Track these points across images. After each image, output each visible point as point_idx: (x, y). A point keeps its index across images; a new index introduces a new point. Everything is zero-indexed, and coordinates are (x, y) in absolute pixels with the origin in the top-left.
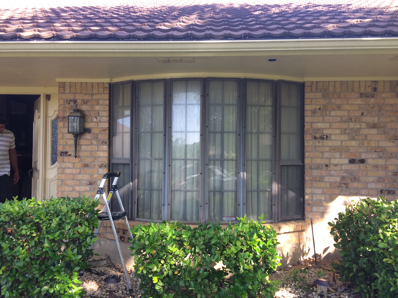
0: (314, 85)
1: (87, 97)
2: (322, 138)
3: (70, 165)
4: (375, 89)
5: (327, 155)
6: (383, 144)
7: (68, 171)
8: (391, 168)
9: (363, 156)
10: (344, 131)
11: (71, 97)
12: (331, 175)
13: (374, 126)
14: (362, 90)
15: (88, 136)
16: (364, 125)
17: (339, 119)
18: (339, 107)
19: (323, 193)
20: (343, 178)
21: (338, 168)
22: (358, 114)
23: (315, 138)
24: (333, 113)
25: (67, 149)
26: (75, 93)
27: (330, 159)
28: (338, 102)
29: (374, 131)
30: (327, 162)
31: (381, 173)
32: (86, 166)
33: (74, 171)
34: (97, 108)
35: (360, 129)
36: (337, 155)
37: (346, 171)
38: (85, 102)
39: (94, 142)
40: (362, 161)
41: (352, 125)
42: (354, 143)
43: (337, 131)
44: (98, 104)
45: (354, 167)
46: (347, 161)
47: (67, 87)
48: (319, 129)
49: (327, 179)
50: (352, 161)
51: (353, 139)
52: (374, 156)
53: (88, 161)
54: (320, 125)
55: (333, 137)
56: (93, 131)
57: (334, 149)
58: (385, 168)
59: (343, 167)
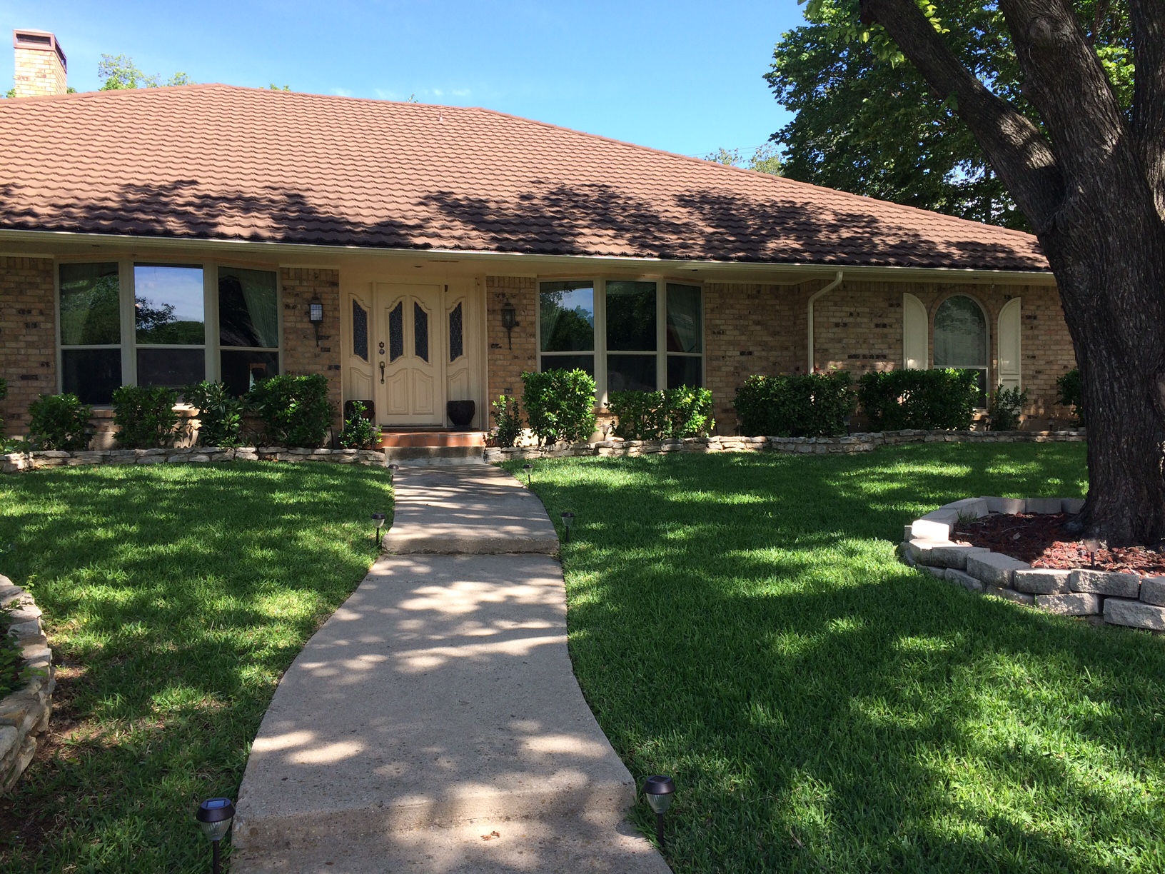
0: (712, 286)
1: (515, 291)
2: (719, 333)
3: (502, 357)
4: (759, 292)
5: (723, 348)
6: (765, 339)
7: (499, 363)
8: (771, 359)
9: (751, 349)
10: (736, 327)
11: (500, 291)
12: (727, 366)
13: (758, 323)
14: (749, 292)
15: (517, 329)
16: (751, 322)
17: (732, 316)
18: (732, 307)
19: (721, 381)
20: (736, 368)
21: (732, 360)
22: (746, 312)
23: (714, 333)
24: (727, 312)
25: (498, 341)
26: (503, 287)
27: (725, 351)
28: (732, 302)
29: (758, 328)
30: (723, 354)
31: (764, 363)
32: (516, 357)
33: (505, 363)
34: (525, 302)
35: (748, 325)
36: (731, 348)
37: (738, 362)
38: (514, 296)
39: (523, 335)
40: (750, 353)
41: (742, 322)
42: (743, 338)
43: (731, 328)
44: (525, 298)
45: (743, 358)
46: (738, 353)
47: (496, 281)
48: (717, 325)
49: (724, 369)
50: (742, 354)
51: (743, 334)
52: (759, 348)
53: (517, 353)
54: (718, 322)
55: (728, 332)
56: (521, 324)
57: (729, 343)
58: (767, 359)
59: (736, 359)
